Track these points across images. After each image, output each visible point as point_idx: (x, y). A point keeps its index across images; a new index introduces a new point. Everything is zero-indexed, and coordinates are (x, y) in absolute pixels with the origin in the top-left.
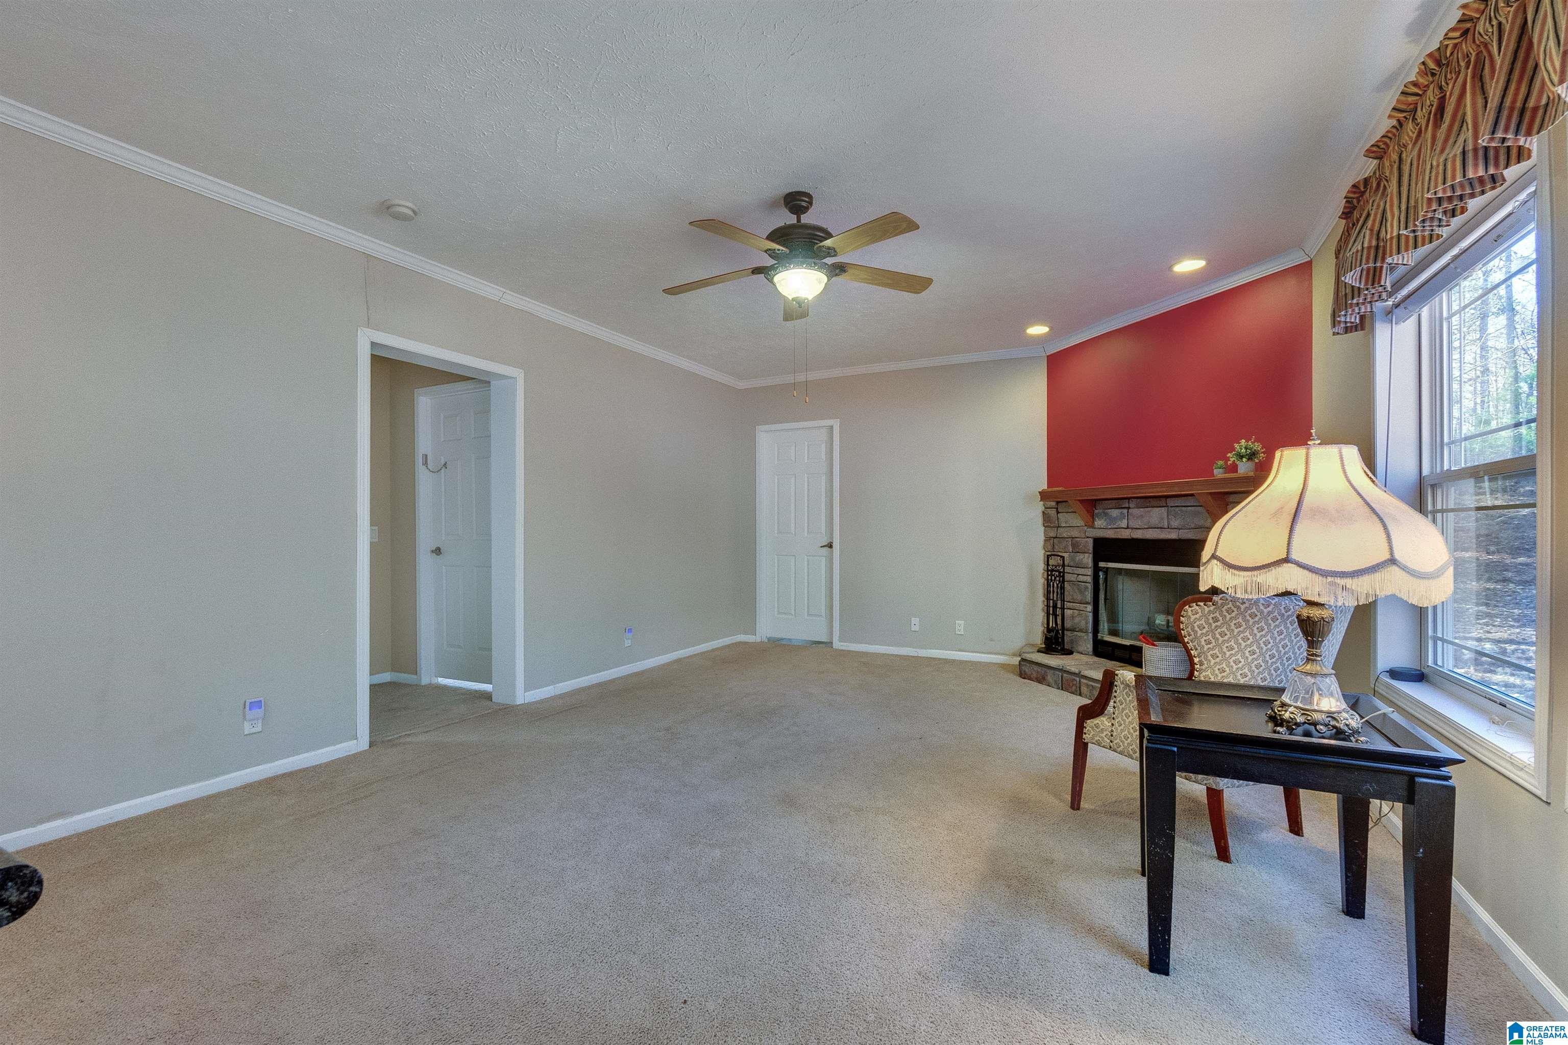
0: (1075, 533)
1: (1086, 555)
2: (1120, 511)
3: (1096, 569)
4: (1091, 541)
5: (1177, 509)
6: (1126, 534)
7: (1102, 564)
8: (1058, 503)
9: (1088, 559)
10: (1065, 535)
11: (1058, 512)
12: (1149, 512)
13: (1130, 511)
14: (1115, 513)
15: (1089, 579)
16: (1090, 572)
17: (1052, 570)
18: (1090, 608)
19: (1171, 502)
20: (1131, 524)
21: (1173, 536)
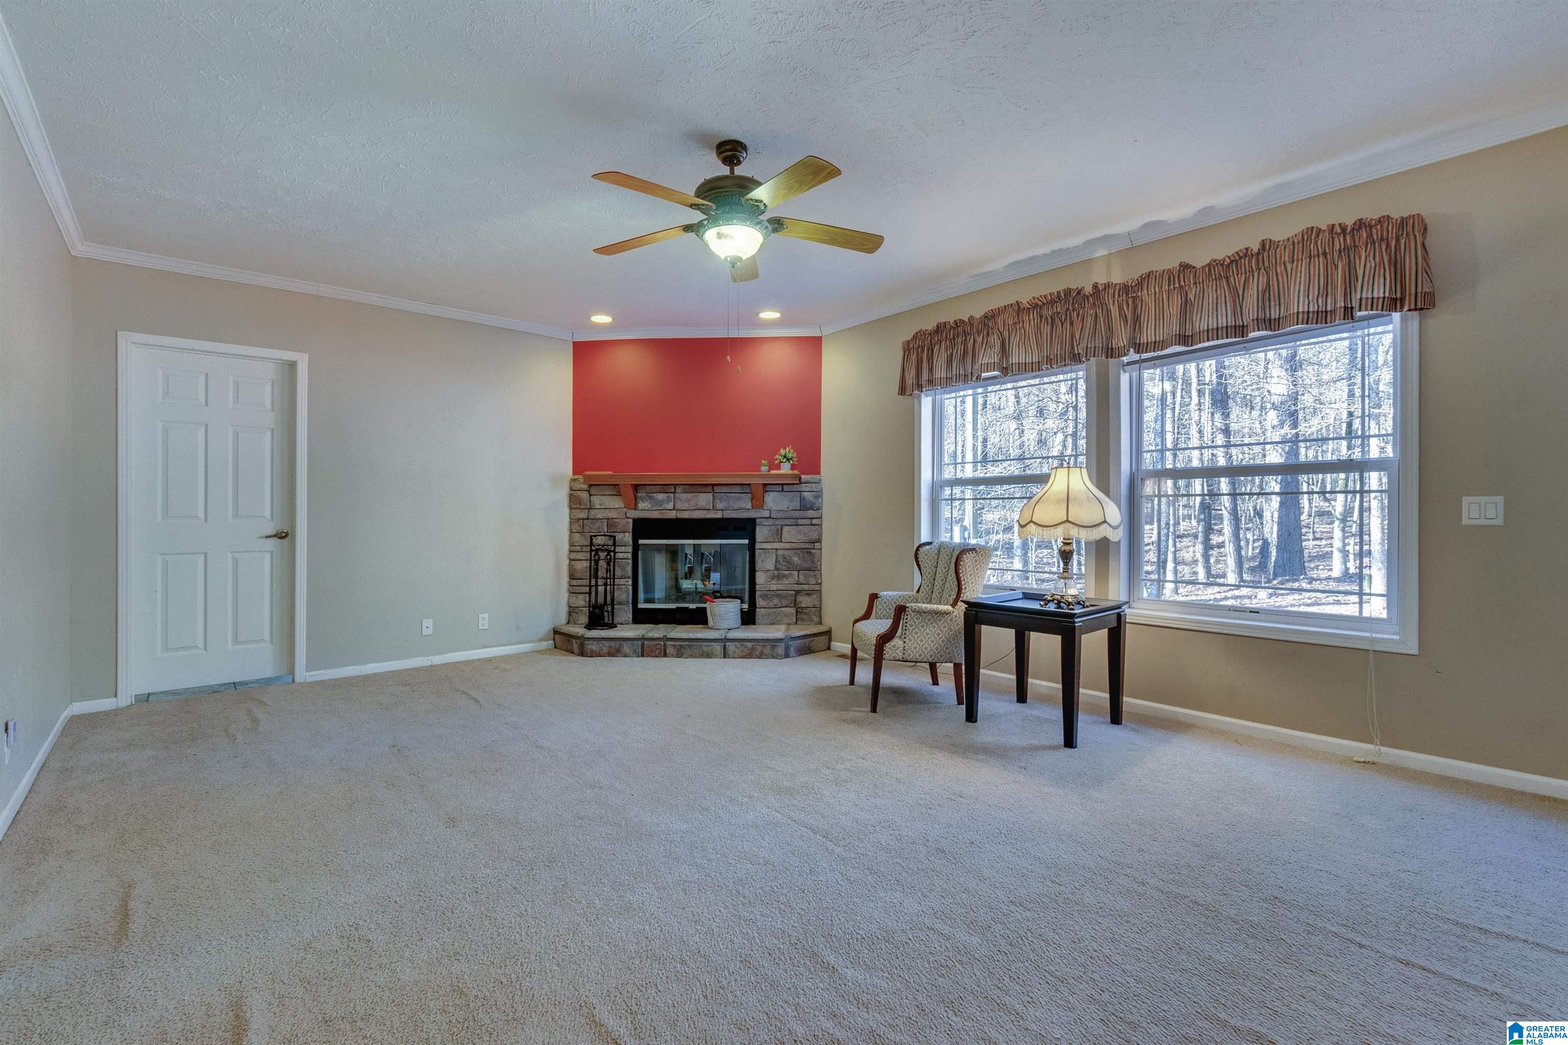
0: (613, 514)
1: (627, 534)
2: (667, 495)
3: (636, 547)
4: (631, 521)
5: (722, 495)
6: (672, 515)
7: (641, 542)
8: (591, 486)
9: (628, 538)
10: (600, 516)
11: (590, 495)
12: (697, 496)
13: (677, 495)
14: (660, 496)
15: (630, 556)
16: (630, 549)
17: (597, 551)
18: (630, 582)
19: (717, 489)
20: (678, 506)
21: (719, 515)
